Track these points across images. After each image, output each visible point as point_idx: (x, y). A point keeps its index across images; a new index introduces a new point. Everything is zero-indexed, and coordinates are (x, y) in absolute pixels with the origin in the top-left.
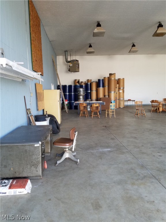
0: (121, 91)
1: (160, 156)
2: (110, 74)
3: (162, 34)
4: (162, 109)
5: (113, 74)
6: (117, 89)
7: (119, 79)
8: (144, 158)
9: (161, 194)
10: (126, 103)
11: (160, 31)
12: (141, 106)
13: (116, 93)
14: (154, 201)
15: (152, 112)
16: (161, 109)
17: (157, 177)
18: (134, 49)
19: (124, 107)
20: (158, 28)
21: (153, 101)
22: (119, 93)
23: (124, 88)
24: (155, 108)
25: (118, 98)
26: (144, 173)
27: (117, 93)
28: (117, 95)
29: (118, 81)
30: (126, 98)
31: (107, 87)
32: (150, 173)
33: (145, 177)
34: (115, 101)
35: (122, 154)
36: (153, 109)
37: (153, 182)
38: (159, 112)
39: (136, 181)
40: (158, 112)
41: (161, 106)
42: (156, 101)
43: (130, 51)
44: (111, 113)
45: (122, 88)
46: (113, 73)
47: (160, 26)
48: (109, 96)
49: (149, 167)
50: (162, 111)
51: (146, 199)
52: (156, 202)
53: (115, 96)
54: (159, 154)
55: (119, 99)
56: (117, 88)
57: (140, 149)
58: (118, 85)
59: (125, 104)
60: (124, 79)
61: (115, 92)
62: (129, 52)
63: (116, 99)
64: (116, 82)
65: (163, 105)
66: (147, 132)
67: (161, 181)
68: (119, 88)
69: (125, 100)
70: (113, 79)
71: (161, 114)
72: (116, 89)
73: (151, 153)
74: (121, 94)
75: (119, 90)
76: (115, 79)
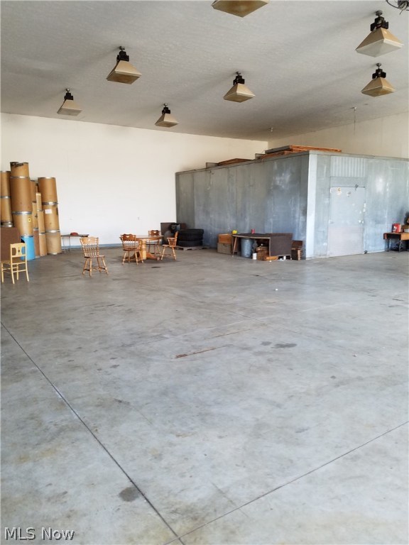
0: (49, 211)
1: (115, 366)
2: (14, 165)
3: (128, 79)
4: (147, 255)
5: (22, 164)
6: (38, 205)
7: (41, 180)
8: (73, 381)
9: (90, 466)
10: (66, 243)
11: (123, 68)
12: (96, 249)
13: (34, 214)
14: (66, 493)
15: (125, 262)
16: (144, 255)
17: (91, 425)
18: (69, 105)
19: (61, 253)
20: (118, 62)
21: (124, 237)
22: (45, 216)
23: (56, 203)
24: (131, 254)
25: (41, 228)
26: (62, 421)
27: (36, 216)
28: (37, 222)
29: (40, 185)
30: (65, 230)
31: (7, 197)
32: (76, 417)
33: (62, 430)
34: (34, 235)
35: (17, 382)
36: (126, 254)
37: (77, 440)
38: (140, 262)
39: (34, 448)
40: (137, 260)
41: (144, 247)
42: (131, 238)
43: (60, 111)
44: (14, 270)
45: (51, 203)
46: (20, 162)
47: (123, 57)
48: (14, 222)
49: (80, 401)
50: (147, 258)
51: (48, 491)
52: (71, 492)
53: (32, 223)
54: (113, 362)
55: (46, 232)
56: (35, 202)
57: (70, 359)
58: (38, 195)
59: (62, 245)
60: (53, 179)
61: (30, 213)
62: (58, 112)
63: (37, 232)
64: (33, 186)
65: (149, 245)
66: (100, 310)
67: (99, 431)
68: (44, 204)
69: (62, 233)
70: (21, 177)
71: (145, 266)
72: (33, 204)
73: (96, 364)
74: (51, 220)
75: (43, 209)
76: (28, 178)
